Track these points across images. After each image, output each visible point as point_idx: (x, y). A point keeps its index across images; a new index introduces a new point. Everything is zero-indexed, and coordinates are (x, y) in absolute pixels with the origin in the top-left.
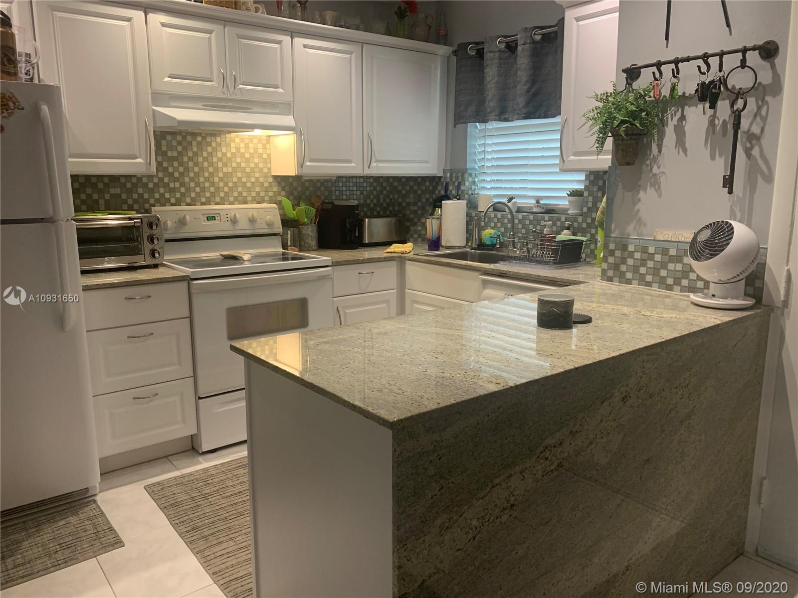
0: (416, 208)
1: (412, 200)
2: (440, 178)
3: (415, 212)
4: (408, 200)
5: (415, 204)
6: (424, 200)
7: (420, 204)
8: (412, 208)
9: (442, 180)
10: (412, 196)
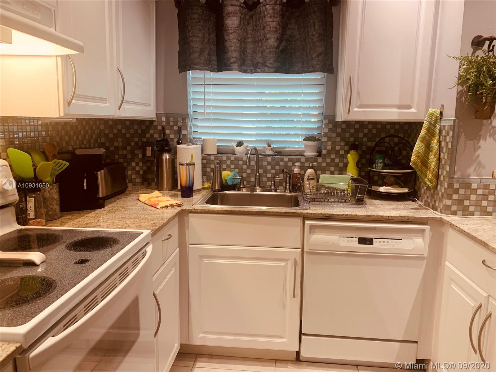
0: (125, 152)
1: (121, 144)
2: (151, 122)
3: (125, 156)
4: (116, 144)
5: (124, 148)
6: (133, 144)
7: (129, 148)
8: (120, 152)
9: (155, 124)
10: (120, 140)
